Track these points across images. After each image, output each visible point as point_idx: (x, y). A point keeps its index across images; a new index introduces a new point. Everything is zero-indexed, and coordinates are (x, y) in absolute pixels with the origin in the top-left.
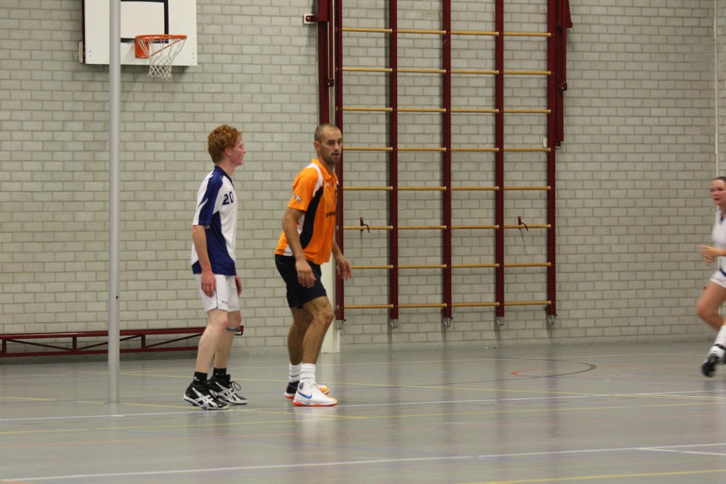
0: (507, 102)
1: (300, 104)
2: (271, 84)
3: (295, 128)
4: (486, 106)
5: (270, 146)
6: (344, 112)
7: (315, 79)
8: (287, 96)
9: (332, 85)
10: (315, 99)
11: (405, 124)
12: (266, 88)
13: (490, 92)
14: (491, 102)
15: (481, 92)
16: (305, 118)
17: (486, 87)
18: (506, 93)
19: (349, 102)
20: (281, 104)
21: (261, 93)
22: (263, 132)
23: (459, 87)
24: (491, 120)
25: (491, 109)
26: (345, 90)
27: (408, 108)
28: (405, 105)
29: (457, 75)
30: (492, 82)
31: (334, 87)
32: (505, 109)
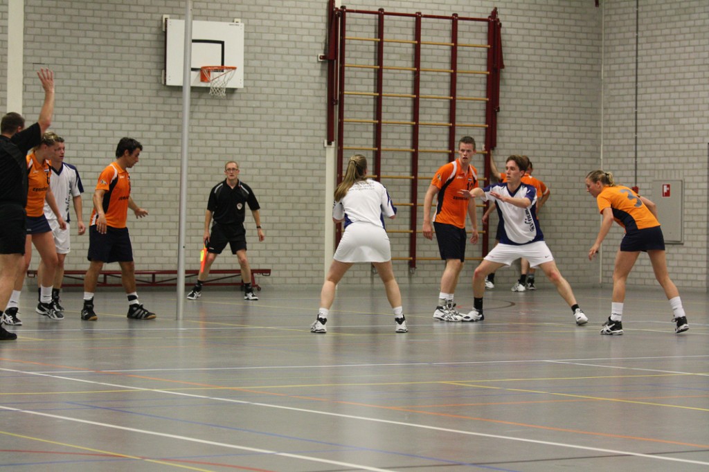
0: (458, 119)
1: (314, 116)
2: (294, 102)
3: (311, 133)
4: (443, 121)
5: (292, 145)
6: (344, 123)
7: (324, 100)
8: (306, 110)
9: (336, 104)
10: (324, 113)
11: (387, 132)
12: (291, 105)
13: (446, 112)
14: (447, 118)
15: (440, 111)
16: (317, 126)
17: (443, 108)
18: (458, 112)
19: (348, 116)
20: (301, 116)
21: (287, 108)
22: (288, 135)
23: (425, 107)
24: (446, 131)
25: (446, 123)
26: (345, 108)
27: (389, 121)
28: (387, 119)
29: (423, 99)
30: (448, 105)
31: (338, 106)
32: (457, 124)
